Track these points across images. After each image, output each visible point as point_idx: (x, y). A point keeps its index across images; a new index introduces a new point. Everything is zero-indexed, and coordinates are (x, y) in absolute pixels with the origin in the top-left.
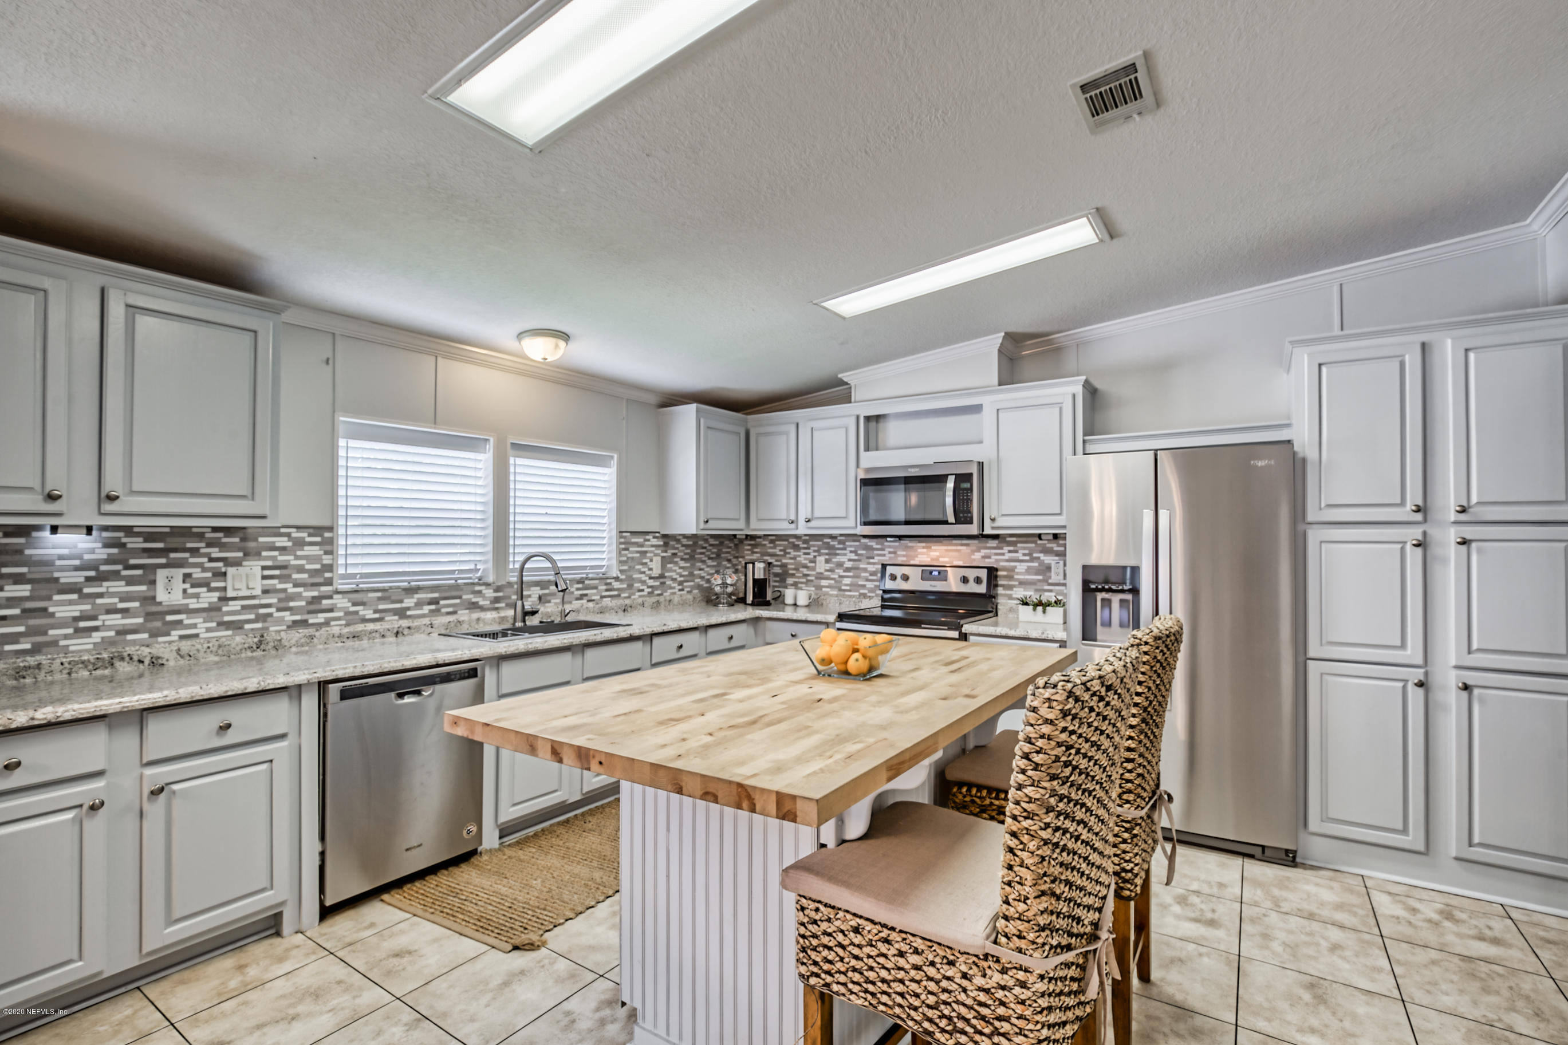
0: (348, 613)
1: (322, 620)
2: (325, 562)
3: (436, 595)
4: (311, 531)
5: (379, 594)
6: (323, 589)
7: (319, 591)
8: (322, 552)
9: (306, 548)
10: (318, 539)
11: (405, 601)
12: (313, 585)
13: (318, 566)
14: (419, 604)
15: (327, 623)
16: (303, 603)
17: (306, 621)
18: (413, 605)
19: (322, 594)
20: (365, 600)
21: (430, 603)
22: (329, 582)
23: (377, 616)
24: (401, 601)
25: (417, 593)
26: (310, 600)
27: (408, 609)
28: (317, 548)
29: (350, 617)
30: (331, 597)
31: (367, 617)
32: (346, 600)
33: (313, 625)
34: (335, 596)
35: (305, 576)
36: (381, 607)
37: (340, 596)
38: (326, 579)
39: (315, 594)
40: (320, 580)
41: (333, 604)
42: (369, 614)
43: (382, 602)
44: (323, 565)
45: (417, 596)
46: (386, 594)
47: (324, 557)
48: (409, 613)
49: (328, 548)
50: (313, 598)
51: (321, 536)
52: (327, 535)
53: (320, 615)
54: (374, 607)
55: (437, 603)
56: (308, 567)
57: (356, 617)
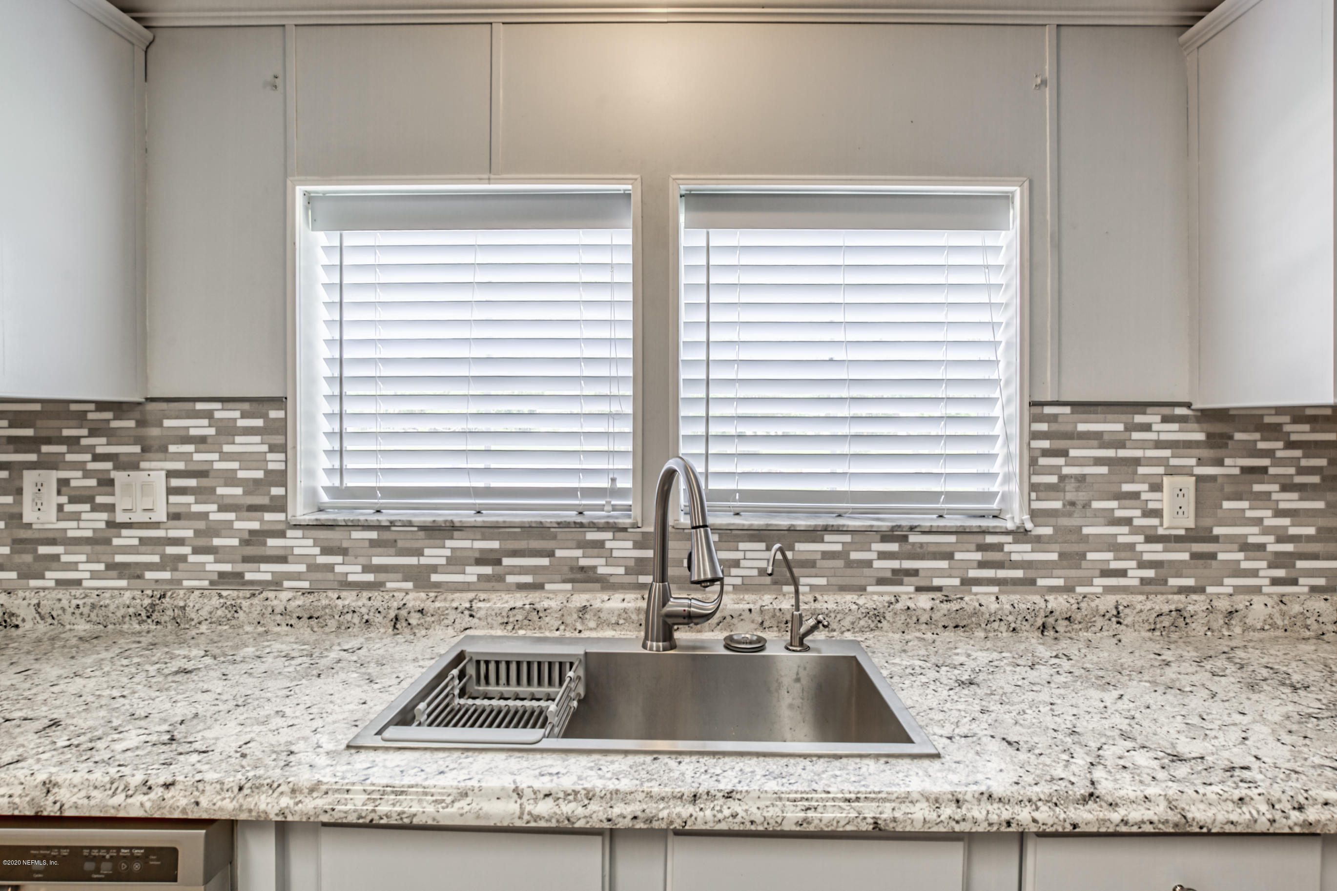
0: (313, 568)
1: (268, 577)
2: (271, 466)
3: (495, 545)
4: (246, 406)
5: (373, 535)
6: (268, 516)
7: (262, 521)
8: (265, 448)
9: (238, 439)
10: (259, 423)
11: (427, 552)
12: (252, 508)
13: (260, 474)
14: (456, 562)
15: (276, 584)
16: (235, 542)
17: (240, 575)
18: (443, 561)
19: (266, 527)
20: (345, 544)
21: (479, 562)
22: (279, 505)
23: (370, 577)
24: (419, 553)
25: (452, 538)
26: (246, 536)
27: (434, 569)
28: (258, 439)
29: (319, 576)
30: (282, 534)
31: (351, 578)
32: (310, 542)
33: (252, 583)
34: (290, 533)
35: (239, 491)
36: (376, 561)
37: (299, 533)
38: (273, 498)
39: (255, 525)
40: (264, 500)
41: (285, 547)
42: (355, 573)
43: (380, 550)
44: (268, 472)
45: (449, 543)
46: (386, 535)
47: (270, 456)
48: (435, 578)
49: (278, 439)
50: (252, 532)
51: (265, 416)
52: (274, 414)
53: (264, 567)
54: (363, 560)
55: (499, 562)
56: (241, 474)
57: (330, 576)
